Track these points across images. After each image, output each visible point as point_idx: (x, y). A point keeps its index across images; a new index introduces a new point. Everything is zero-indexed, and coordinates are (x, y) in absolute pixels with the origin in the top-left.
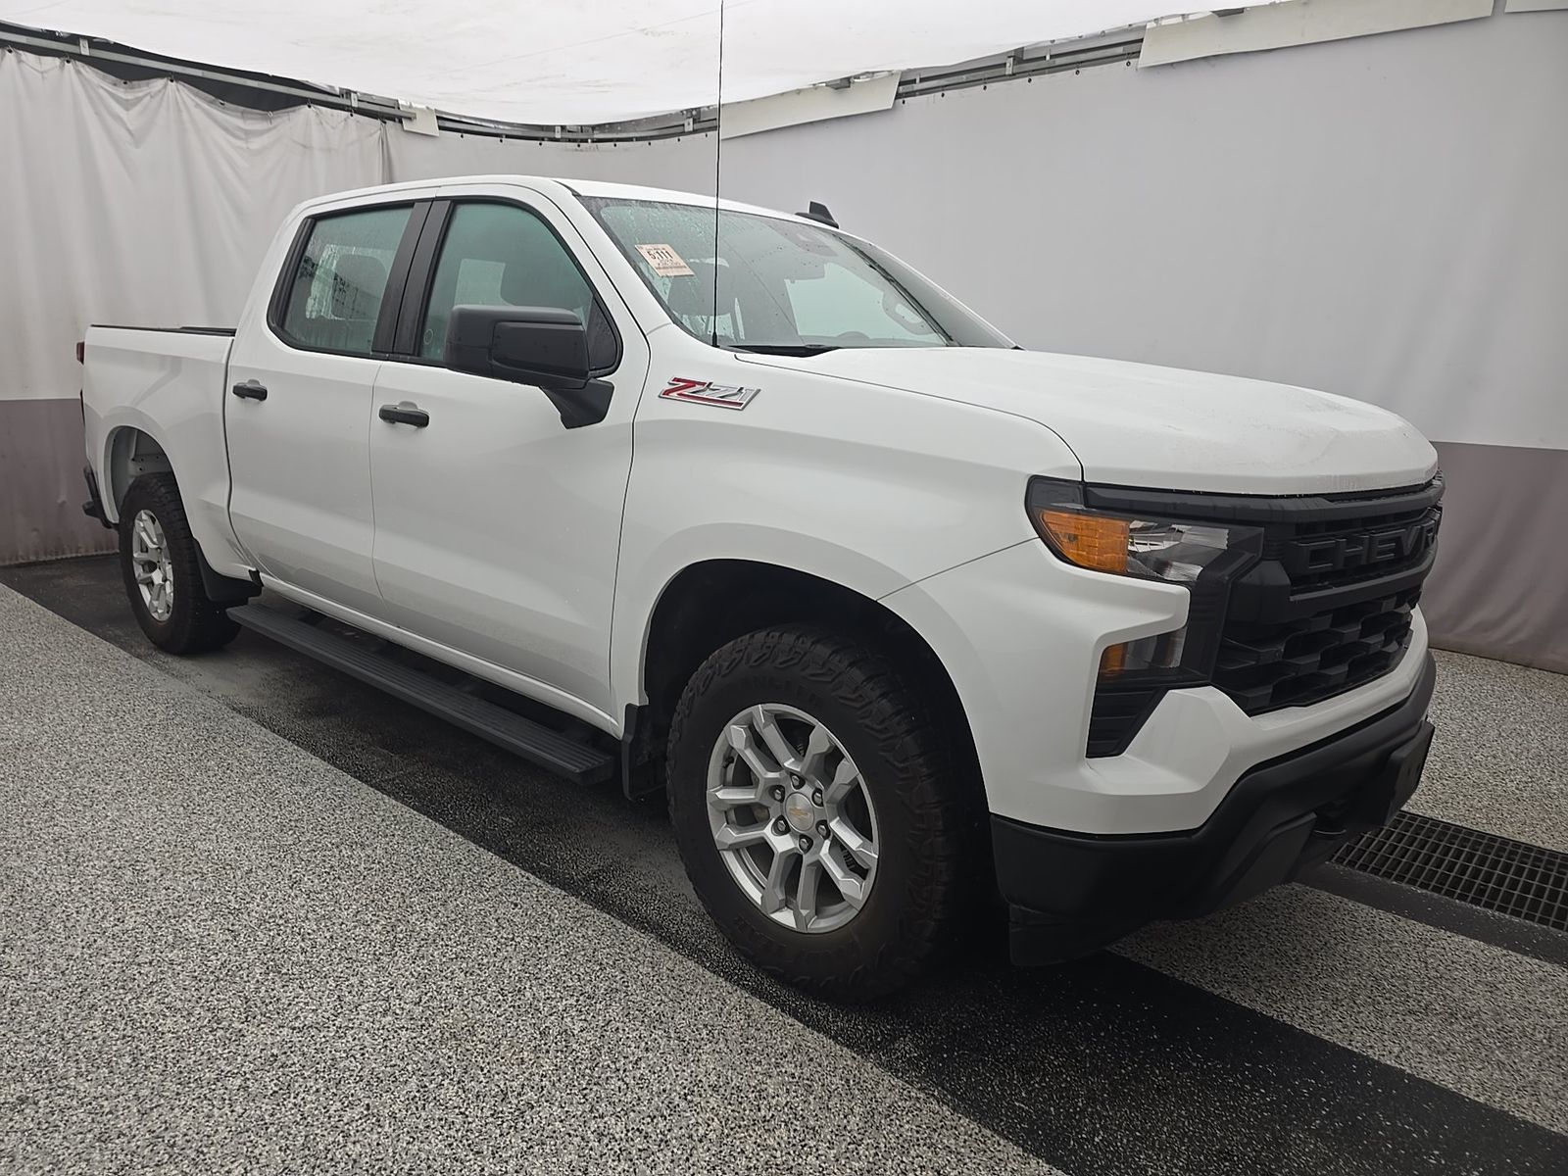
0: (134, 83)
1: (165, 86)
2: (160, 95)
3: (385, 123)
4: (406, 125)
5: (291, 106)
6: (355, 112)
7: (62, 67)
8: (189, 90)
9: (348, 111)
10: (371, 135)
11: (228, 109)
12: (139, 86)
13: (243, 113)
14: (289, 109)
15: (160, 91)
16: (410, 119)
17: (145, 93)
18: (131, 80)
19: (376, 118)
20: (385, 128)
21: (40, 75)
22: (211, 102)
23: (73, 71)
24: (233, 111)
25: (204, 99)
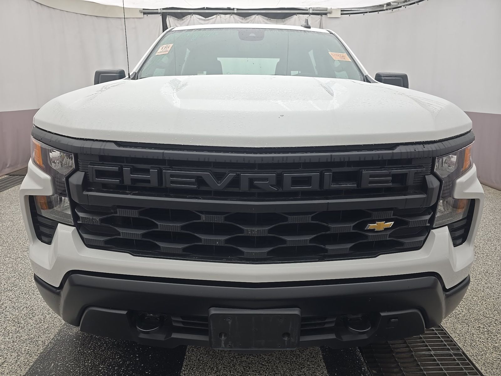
0: (247, 18)
1: (255, 17)
2: (254, 20)
3: (322, 16)
4: (329, 15)
5: (290, 16)
6: (311, 14)
7: (230, 17)
8: (262, 17)
9: (308, 14)
10: (316, 21)
11: (272, 21)
12: (248, 19)
13: (277, 21)
14: (290, 17)
15: (253, 19)
16: (330, 13)
17: (250, 20)
18: (246, 17)
19: (319, 15)
20: (321, 18)
21: (225, 20)
22: (267, 20)
23: (233, 17)
24: (273, 21)
25: (265, 19)
